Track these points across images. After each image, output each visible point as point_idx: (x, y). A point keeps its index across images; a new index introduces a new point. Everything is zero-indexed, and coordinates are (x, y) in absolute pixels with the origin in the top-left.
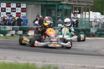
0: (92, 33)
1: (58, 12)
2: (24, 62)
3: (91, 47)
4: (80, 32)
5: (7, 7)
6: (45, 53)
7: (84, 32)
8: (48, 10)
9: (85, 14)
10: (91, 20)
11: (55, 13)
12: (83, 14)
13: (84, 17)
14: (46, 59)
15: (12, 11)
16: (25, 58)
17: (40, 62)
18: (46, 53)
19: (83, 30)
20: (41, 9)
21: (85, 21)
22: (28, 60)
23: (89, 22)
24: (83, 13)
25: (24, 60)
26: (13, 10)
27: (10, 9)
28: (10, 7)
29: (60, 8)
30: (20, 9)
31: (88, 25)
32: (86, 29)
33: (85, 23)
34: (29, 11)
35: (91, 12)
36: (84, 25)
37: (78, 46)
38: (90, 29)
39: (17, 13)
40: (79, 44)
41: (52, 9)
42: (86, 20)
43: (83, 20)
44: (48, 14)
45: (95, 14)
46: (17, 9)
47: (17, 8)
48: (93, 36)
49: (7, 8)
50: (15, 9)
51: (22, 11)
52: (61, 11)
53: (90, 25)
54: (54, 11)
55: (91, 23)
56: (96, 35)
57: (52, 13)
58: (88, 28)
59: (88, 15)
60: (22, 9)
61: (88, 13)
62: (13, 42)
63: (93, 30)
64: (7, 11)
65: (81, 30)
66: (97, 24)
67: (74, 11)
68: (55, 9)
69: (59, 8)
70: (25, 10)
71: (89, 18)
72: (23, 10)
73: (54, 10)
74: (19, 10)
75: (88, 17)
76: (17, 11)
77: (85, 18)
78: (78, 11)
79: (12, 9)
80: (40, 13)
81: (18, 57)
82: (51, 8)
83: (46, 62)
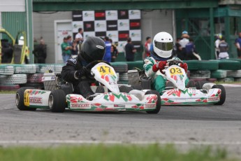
1: (216, 25)
2: (146, 142)
5: (97, 18)
6: (192, 121)
8: (192, 21)
11: (209, 26)
15: (109, 29)
17: (183, 140)
18: (195, 121)
20: (176, 19)
22: (154, 138)
25: (145, 138)
26: (110, 26)
27: (103, 23)
28: (104, 18)
29: (219, 16)
30: (126, 22)
34: (148, 25)
39: (120, 33)
41: (202, 19)
44: (192, 31)
46: (121, 24)
47: (119, 21)
49: (96, 22)
50: (115, 22)
54: (207, 22)
57: (203, 26)
64: (97, 29)
68: (209, 18)
69: (216, 16)
70: (138, 24)
73: (206, 19)
74: (124, 25)
76: (120, 28)
79: (109, 23)
81: (130, 133)
82: (200, 16)
83: (197, 141)
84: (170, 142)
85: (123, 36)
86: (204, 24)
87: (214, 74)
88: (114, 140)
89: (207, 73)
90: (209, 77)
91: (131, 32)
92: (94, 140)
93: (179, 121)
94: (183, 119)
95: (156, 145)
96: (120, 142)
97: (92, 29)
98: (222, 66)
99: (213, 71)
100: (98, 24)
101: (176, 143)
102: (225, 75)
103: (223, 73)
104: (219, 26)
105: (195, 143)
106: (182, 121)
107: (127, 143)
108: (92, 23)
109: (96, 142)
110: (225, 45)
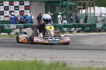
0: (99, 28)
2: (31, 59)
4: (85, 27)
5: (10, 5)
6: (52, 50)
7: (90, 27)
8: (52, 7)
9: (90, 9)
10: (96, 15)
11: (60, 9)
12: (88, 10)
13: (89, 12)
14: (53, 55)
15: (15, 10)
16: (32, 55)
19: (88, 26)
20: (45, 5)
21: (90, 17)
22: (35, 57)
23: (95, 17)
24: (87, 8)
25: (31, 58)
26: (16, 8)
27: (13, 7)
28: (13, 5)
29: (64, 4)
31: (93, 20)
33: (90, 18)
34: (33, 8)
35: (96, 7)
36: (90, 21)
37: (85, 42)
38: (96, 24)
39: (21, 11)
40: (85, 40)
41: (56, 6)
42: (92, 15)
44: (52, 11)
46: (21, 7)
47: (20, 6)
49: (10, 7)
50: (18, 7)
51: (25, 9)
52: (65, 7)
53: (95, 20)
55: (97, 19)
58: (94, 23)
59: (93, 10)
60: (25, 6)
63: (99, 26)
64: (10, 10)
65: (86, 26)
68: (59, 5)
70: (28, 8)
71: (94, 14)
74: (22, 8)
75: (93, 12)
76: (20, 9)
77: (90, 14)
79: (15, 7)
80: (44, 9)
81: (24, 55)
82: (55, 4)
83: (53, 59)
84: (41, 59)
85: (22, 13)
86: (57, 8)
87: (61, 30)
88: (17, 58)
89: (58, 29)
90: (59, 31)
91: (25, 11)
92: (8, 58)
95: (35, 60)
96: (19, 59)
97: (8, 9)
98: (65, 26)
99: (61, 28)
100: (10, 8)
101: (44, 59)
102: (66, 30)
103: (65, 29)
104: (64, 9)
105: (52, 59)
106: (47, 50)
107: (23, 59)
108: (8, 7)
109: (9, 59)
110: (66, 17)
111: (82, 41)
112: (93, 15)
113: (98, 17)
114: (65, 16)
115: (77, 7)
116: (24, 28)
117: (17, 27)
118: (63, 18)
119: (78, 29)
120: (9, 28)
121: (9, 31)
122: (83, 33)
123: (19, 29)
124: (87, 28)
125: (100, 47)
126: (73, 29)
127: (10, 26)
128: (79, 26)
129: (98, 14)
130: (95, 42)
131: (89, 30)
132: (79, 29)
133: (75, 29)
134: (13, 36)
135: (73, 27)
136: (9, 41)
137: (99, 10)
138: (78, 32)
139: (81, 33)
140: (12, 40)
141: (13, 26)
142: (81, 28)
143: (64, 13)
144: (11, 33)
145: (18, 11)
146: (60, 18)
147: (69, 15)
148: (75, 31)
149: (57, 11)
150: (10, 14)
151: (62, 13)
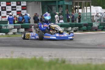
0: (95, 27)
1: (59, 8)
3: (94, 41)
4: (82, 27)
5: (7, 5)
7: (87, 26)
8: (49, 7)
9: (86, 9)
10: (92, 15)
11: (56, 9)
12: (84, 9)
13: (85, 12)
15: (12, 10)
19: (85, 25)
20: (42, 5)
21: (87, 16)
23: (91, 16)
24: (84, 7)
27: (10, 7)
28: (10, 5)
30: (20, 7)
31: (90, 20)
32: (88, 23)
33: (86, 18)
34: (30, 8)
35: (92, 7)
36: (86, 20)
38: (92, 23)
39: (18, 11)
42: (88, 15)
43: (84, 15)
44: (49, 11)
45: (96, 9)
47: (17, 7)
48: (96, 30)
49: (7, 7)
50: (15, 7)
51: (22, 9)
52: (62, 7)
54: (55, 7)
55: (93, 18)
56: (98, 29)
57: (53, 9)
58: (90, 22)
59: (90, 10)
60: (22, 7)
61: (89, 7)
62: (16, 40)
63: (95, 25)
64: (7, 10)
65: (83, 25)
66: (98, 18)
67: (75, 7)
68: (56, 5)
69: (59, 4)
70: (25, 8)
71: (90, 13)
72: (24, 8)
74: (19, 8)
75: (89, 12)
77: (87, 13)
78: (79, 7)
79: (12, 7)
80: (41, 10)
82: (52, 4)
86: (54, 8)
91: (22, 11)
93: (44, 49)
94: (46, 48)
97: (5, 10)
102: (63, 30)
108: (5, 7)
110: (62, 17)
111: (79, 40)
112: (90, 15)
113: (95, 16)
114: (61, 15)
115: (73, 7)
116: (21, 28)
117: (15, 27)
118: (59, 18)
119: (74, 28)
120: (7, 28)
121: (6, 32)
122: (80, 32)
123: (17, 29)
124: (83, 27)
125: (97, 45)
126: (70, 28)
127: (7, 26)
128: (76, 25)
129: (95, 13)
130: (91, 41)
131: (86, 29)
132: (76, 29)
133: (72, 28)
134: (11, 36)
135: (70, 27)
136: (7, 41)
137: (95, 10)
138: (75, 31)
139: (78, 32)
140: (10, 40)
141: (11, 26)
142: (78, 28)
143: (61, 12)
144: (9, 33)
145: (15, 12)
146: (57, 18)
147: (66, 15)
148: (71, 30)
149: (54, 11)
150: (7, 14)
151: (59, 12)
